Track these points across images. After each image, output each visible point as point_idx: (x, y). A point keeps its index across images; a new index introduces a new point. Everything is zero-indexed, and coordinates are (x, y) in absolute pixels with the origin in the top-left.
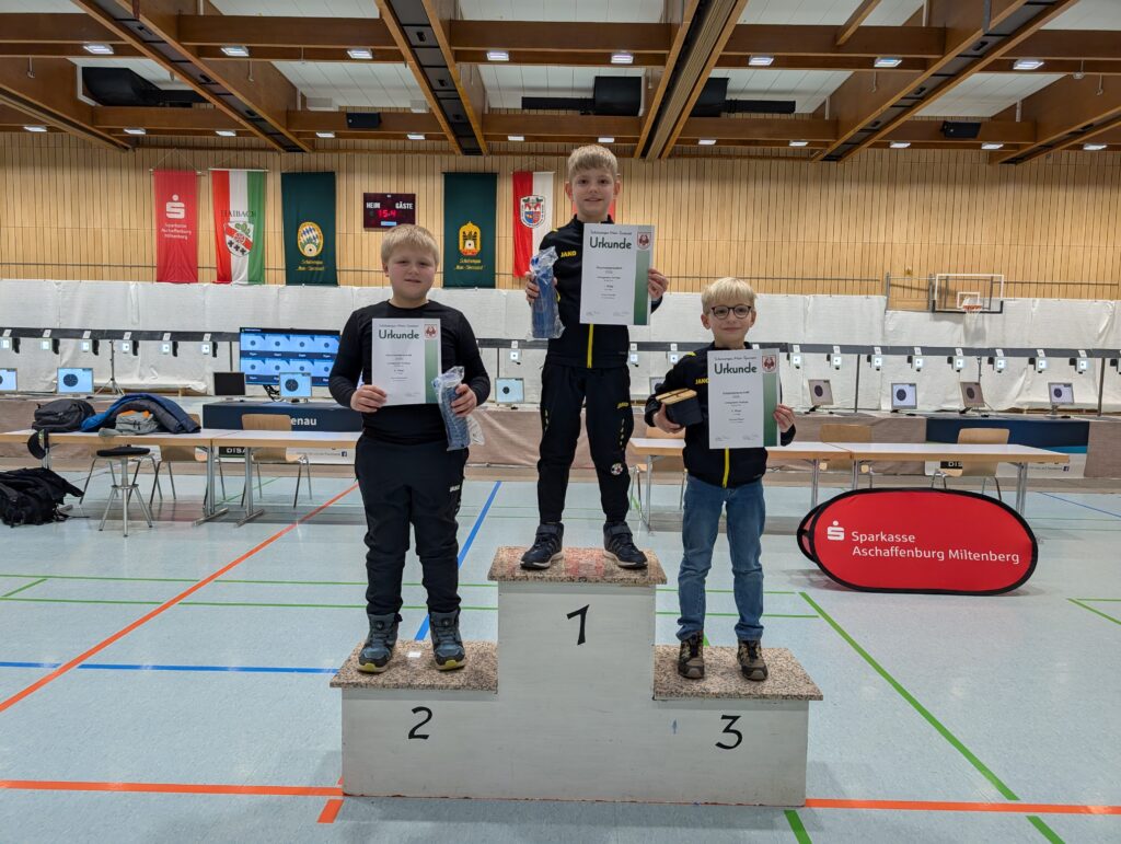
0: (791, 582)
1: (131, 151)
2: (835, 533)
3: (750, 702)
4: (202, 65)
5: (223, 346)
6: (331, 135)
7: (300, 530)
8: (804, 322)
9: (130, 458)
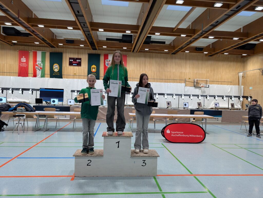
0: (160, 141)
1: (13, 46)
2: (168, 132)
4: (32, 28)
5: (34, 92)
6: (62, 44)
7: (57, 133)
8: (168, 88)
9: (19, 117)
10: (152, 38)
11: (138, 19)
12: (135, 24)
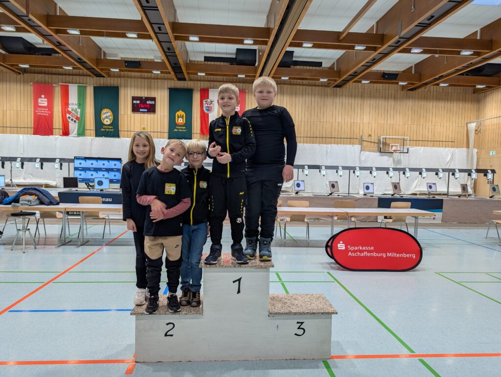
0: (322, 268)
1: (22, 75)
2: (341, 246)
3: (308, 316)
4: (57, 37)
5: (65, 165)
6: (117, 70)
7: (105, 249)
8: (327, 156)
9: (26, 217)
10: (294, 54)
11: (268, 16)
12: (263, 26)
